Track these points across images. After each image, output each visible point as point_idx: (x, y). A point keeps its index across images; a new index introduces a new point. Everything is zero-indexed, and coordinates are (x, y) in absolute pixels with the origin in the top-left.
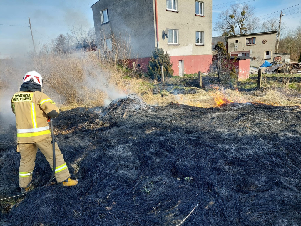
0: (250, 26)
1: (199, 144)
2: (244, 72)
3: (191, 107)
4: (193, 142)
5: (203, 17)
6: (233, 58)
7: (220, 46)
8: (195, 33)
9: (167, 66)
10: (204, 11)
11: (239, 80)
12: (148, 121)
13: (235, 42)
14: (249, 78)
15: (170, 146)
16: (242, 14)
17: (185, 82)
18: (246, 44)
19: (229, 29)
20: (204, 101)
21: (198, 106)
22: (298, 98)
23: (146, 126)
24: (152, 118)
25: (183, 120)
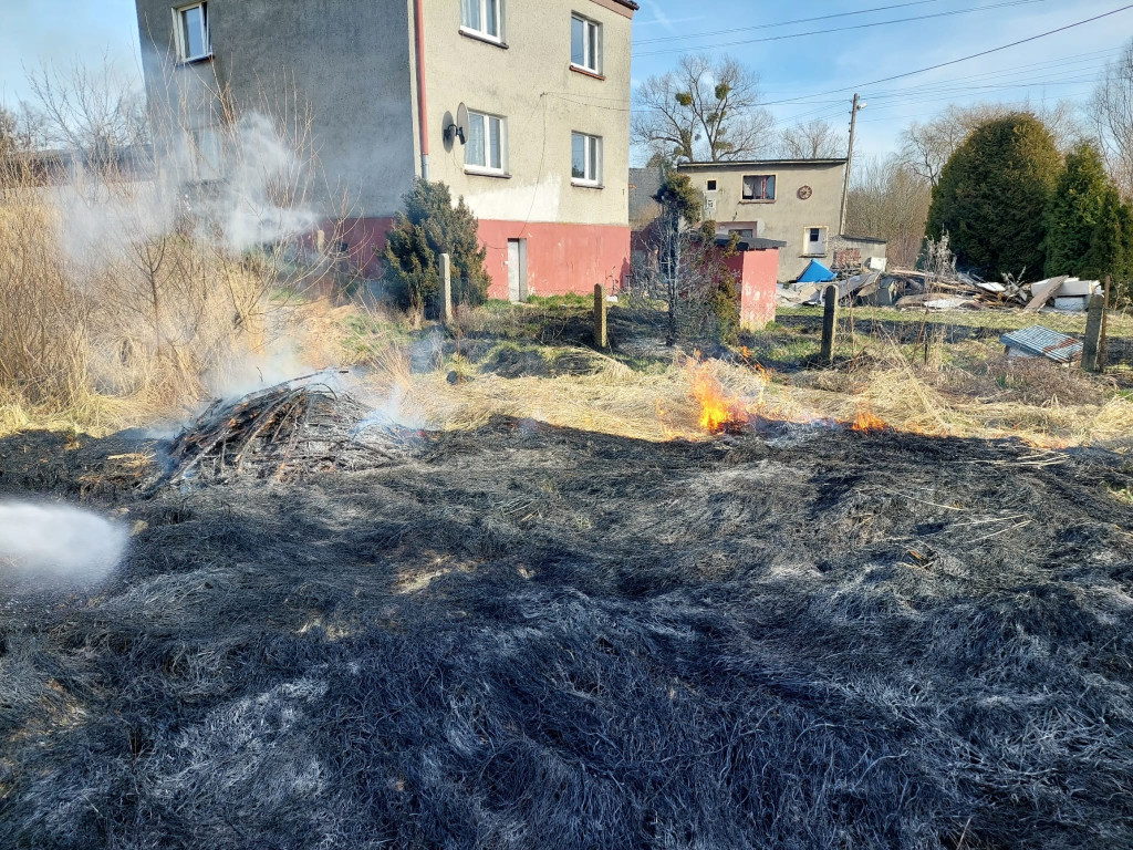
0: (744, 138)
1: (720, 671)
2: (758, 294)
3: (595, 436)
4: (683, 655)
5: (600, 78)
6: (727, 241)
7: (678, 189)
8: (568, 136)
9: (464, 256)
10: (600, 56)
11: (742, 327)
12: (402, 511)
13: (706, 186)
14: (773, 318)
15: (566, 700)
16: (718, 95)
17: (537, 327)
18: (744, 197)
19: (675, 144)
20: (641, 410)
21: (621, 433)
22: (983, 402)
23: (395, 546)
24: (421, 496)
25: (577, 505)
